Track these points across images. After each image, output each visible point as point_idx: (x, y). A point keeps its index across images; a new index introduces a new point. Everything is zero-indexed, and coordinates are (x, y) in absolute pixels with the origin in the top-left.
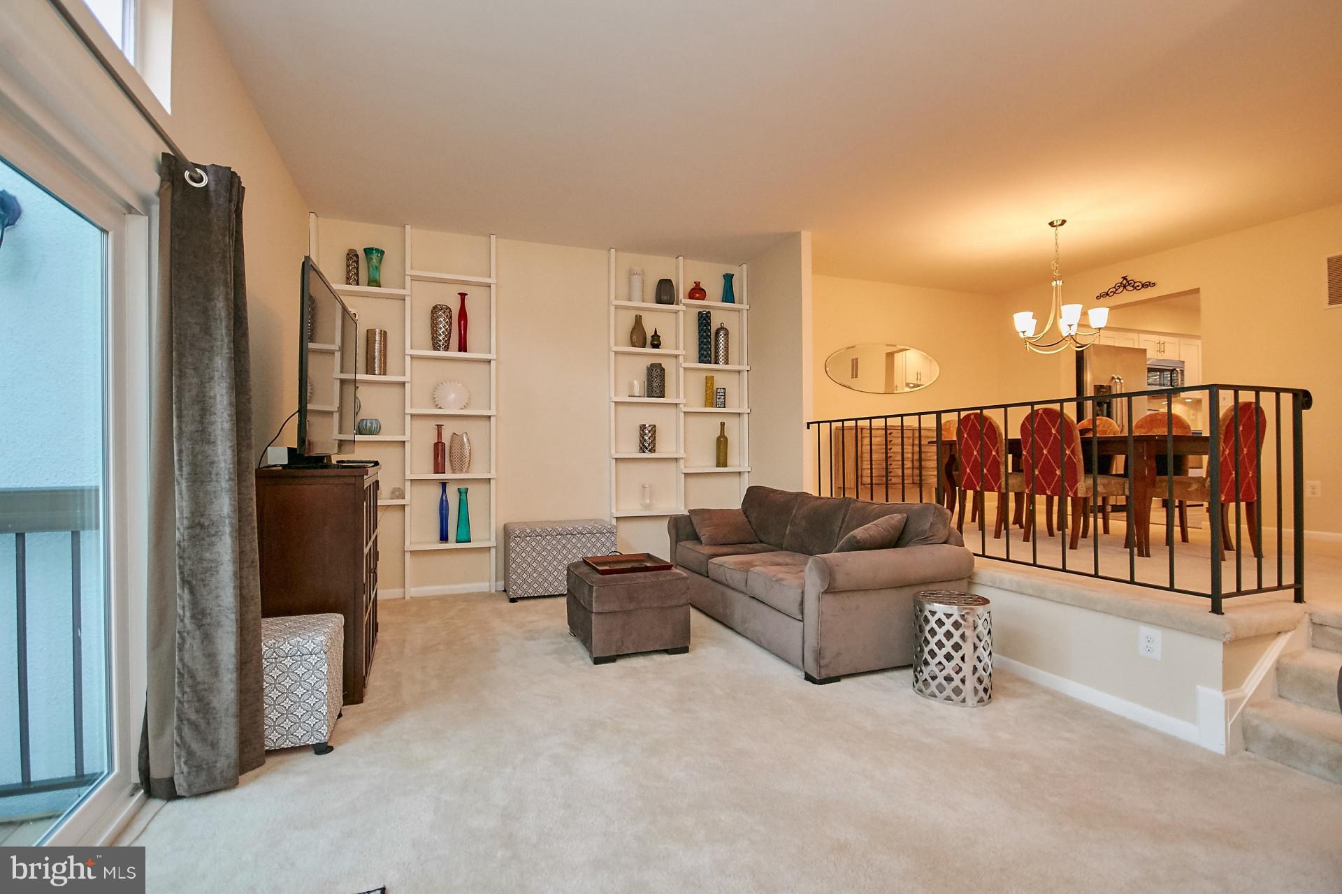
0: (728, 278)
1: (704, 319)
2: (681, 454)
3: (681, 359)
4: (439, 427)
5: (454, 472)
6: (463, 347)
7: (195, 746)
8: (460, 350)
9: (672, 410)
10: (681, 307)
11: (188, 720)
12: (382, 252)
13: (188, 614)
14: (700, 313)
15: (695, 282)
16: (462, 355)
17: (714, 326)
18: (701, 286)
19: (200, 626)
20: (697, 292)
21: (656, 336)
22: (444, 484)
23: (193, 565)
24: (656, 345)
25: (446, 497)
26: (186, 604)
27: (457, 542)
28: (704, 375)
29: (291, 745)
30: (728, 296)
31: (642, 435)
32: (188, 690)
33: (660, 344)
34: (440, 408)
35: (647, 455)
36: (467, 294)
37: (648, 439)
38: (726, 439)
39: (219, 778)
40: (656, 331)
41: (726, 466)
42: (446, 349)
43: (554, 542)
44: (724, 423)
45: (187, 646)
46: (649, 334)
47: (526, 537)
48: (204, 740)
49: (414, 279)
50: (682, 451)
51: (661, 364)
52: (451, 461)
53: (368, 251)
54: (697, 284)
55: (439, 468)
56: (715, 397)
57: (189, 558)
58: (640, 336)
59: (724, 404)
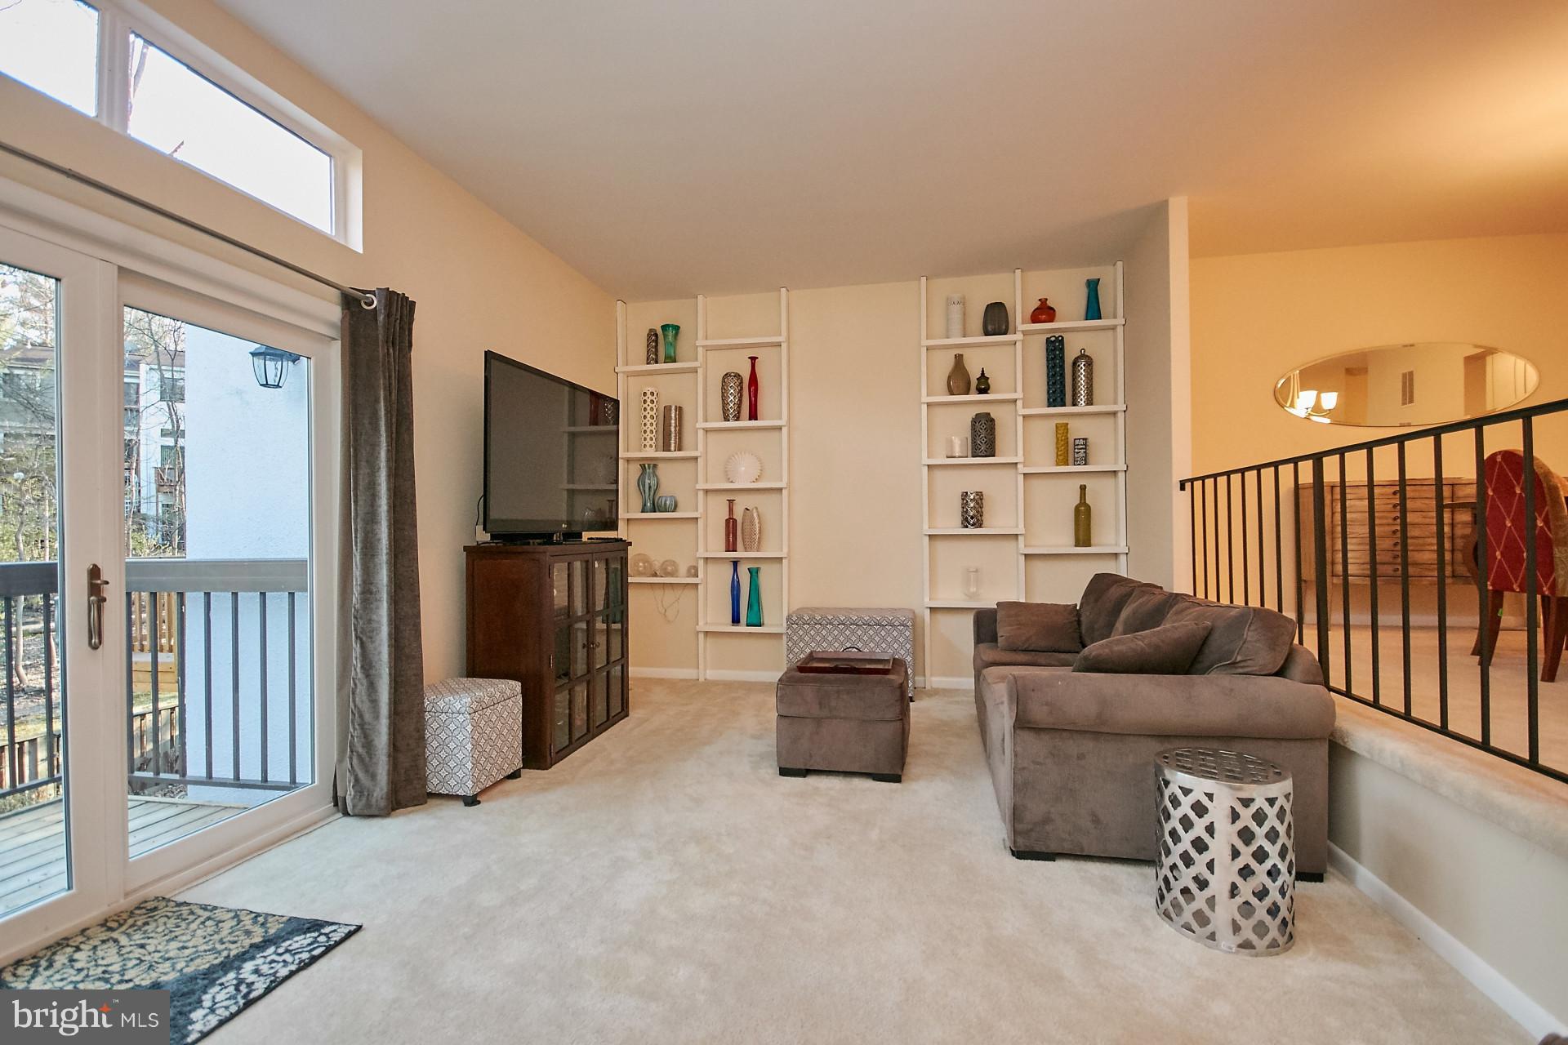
0: (1093, 286)
1: (1055, 348)
2: (1020, 530)
3: (1019, 403)
4: (731, 502)
5: (746, 550)
6: (753, 415)
7: (361, 775)
8: (750, 419)
9: (1010, 472)
10: (1019, 336)
11: (357, 752)
12: (677, 328)
13: (359, 665)
14: (1048, 339)
15: (1040, 300)
16: (753, 423)
17: (1070, 354)
18: (1049, 303)
19: (368, 676)
20: (1044, 312)
21: (983, 378)
22: (735, 563)
23: (364, 624)
24: (983, 388)
25: (737, 575)
26: (358, 656)
27: (747, 625)
28: (1052, 423)
29: (446, 792)
30: (1093, 310)
31: (965, 505)
32: (357, 727)
33: (989, 389)
34: (732, 482)
35: (971, 531)
36: (757, 358)
37: (973, 512)
38: (1088, 508)
39: (374, 806)
40: (983, 371)
41: (1089, 545)
42: (737, 418)
43: (836, 633)
44: (1085, 486)
45: (358, 690)
46: (975, 375)
47: (816, 624)
48: (367, 771)
49: (708, 349)
50: (1021, 525)
51: (989, 414)
52: (743, 539)
53: (664, 328)
54: (1043, 302)
55: (731, 546)
56: (1072, 451)
57: (361, 618)
58: (961, 380)
59: (1085, 460)
